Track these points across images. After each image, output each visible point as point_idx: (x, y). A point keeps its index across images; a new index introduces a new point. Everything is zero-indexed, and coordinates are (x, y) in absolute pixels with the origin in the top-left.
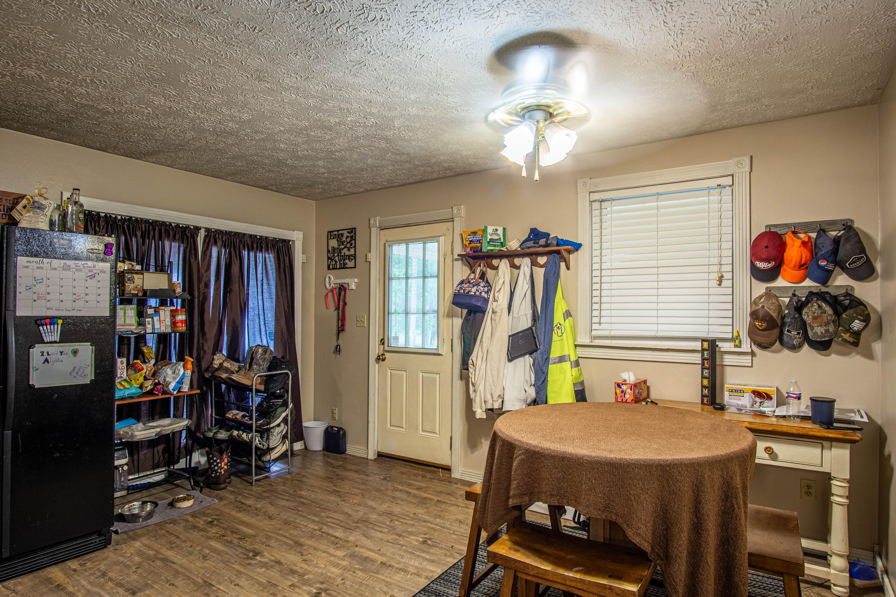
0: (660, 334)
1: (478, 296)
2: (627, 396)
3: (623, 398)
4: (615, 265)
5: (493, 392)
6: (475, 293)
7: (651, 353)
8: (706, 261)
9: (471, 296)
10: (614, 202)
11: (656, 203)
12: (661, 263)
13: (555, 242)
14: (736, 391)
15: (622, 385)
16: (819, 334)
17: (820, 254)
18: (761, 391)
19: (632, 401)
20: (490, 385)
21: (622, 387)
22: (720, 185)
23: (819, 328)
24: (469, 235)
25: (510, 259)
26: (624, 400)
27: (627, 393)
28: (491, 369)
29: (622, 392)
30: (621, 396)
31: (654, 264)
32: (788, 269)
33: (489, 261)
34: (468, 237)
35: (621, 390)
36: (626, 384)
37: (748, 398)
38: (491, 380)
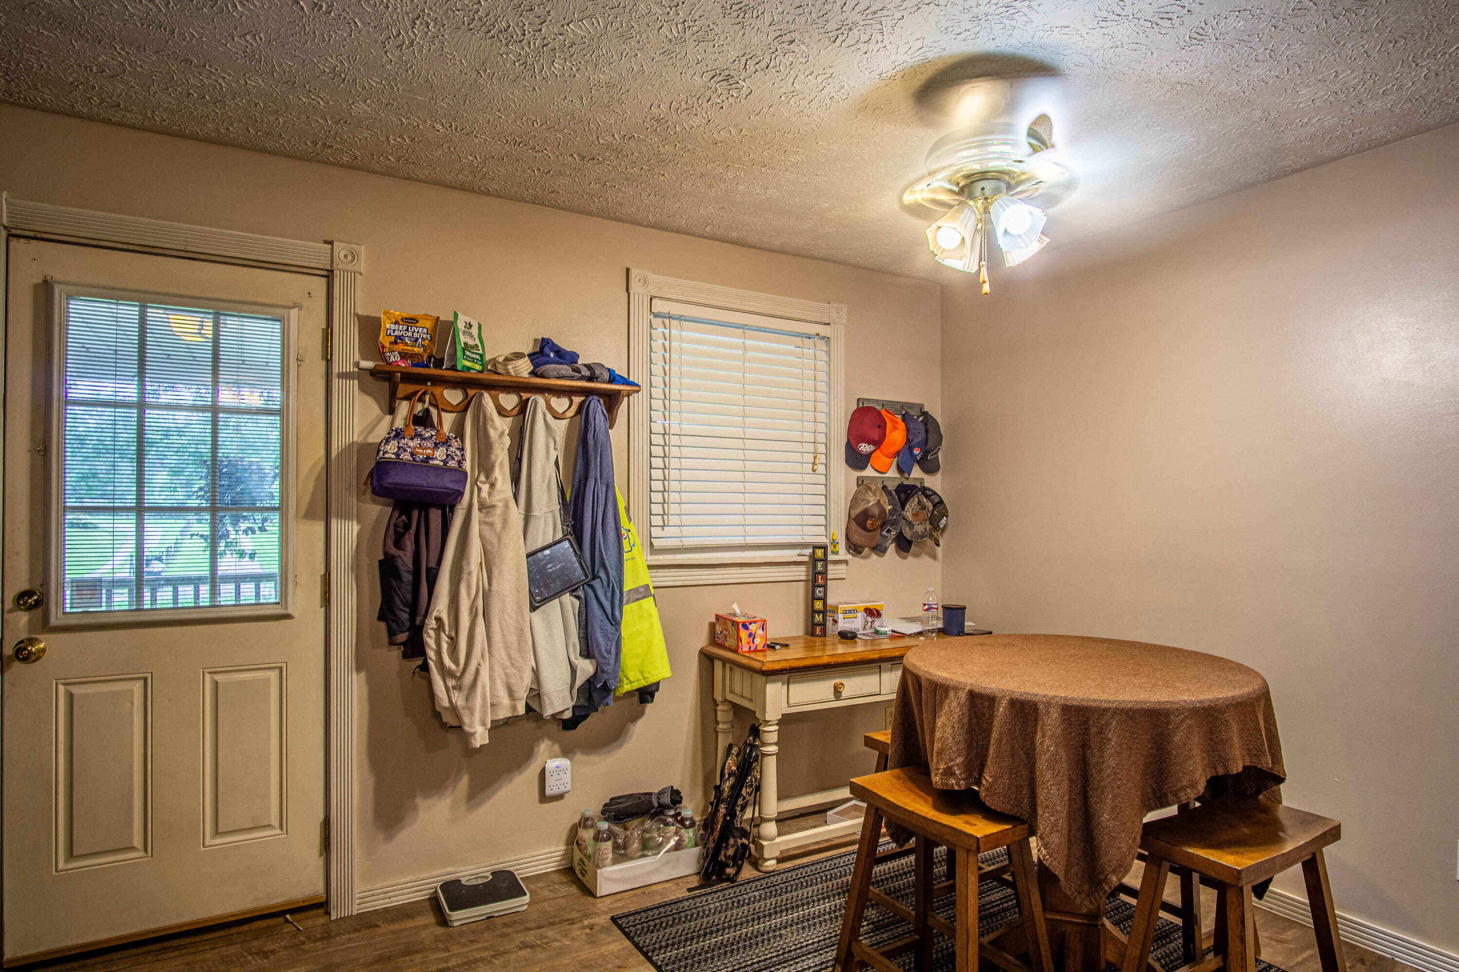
0: (751, 540)
1: (452, 469)
2: (757, 641)
3: (751, 644)
4: (687, 428)
5: (513, 681)
6: (445, 462)
7: (737, 570)
8: (797, 435)
9: (436, 467)
10: (685, 324)
11: (741, 341)
12: (750, 433)
13: (606, 376)
14: (850, 611)
15: (750, 623)
16: (920, 533)
17: (916, 441)
18: (871, 608)
19: (764, 647)
20: (504, 667)
21: (750, 627)
22: (818, 335)
23: (920, 526)
24: (396, 323)
25: (493, 392)
26: (752, 649)
27: (757, 635)
28: (502, 630)
29: (750, 635)
30: (748, 643)
31: (739, 432)
32: (881, 455)
33: (437, 390)
34: (393, 327)
35: (748, 632)
36: (755, 622)
37: (860, 619)
38: (504, 655)
